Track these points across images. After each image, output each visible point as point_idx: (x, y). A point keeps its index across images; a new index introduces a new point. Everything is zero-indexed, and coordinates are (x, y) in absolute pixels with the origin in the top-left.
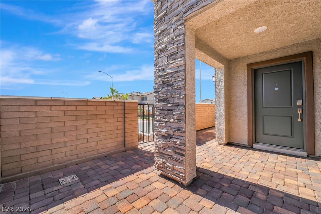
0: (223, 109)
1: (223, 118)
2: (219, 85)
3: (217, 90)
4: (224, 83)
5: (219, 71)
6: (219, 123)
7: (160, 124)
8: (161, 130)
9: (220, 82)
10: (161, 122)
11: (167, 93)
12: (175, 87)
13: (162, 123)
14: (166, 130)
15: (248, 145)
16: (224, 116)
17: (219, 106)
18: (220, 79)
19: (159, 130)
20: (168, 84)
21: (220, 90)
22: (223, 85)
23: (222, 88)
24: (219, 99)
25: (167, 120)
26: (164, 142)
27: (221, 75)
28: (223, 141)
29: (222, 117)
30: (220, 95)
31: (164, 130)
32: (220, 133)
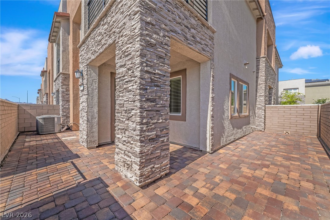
0: (96, 111)
1: (96, 120)
2: (92, 85)
3: (89, 89)
4: (97, 84)
5: (93, 70)
6: (92, 126)
7: (147, 127)
8: (150, 134)
9: (93, 82)
10: (149, 125)
11: (156, 93)
12: (163, 90)
13: (151, 126)
14: (155, 132)
15: (111, 141)
16: (97, 118)
17: (92, 107)
18: (93, 78)
19: (148, 134)
20: (155, 83)
21: (93, 89)
22: (96, 85)
23: (95, 89)
24: (92, 100)
25: (157, 121)
26: (153, 146)
27: (94, 74)
28: (96, 144)
29: (95, 118)
30: (93, 96)
31: (153, 133)
32: (93, 137)
